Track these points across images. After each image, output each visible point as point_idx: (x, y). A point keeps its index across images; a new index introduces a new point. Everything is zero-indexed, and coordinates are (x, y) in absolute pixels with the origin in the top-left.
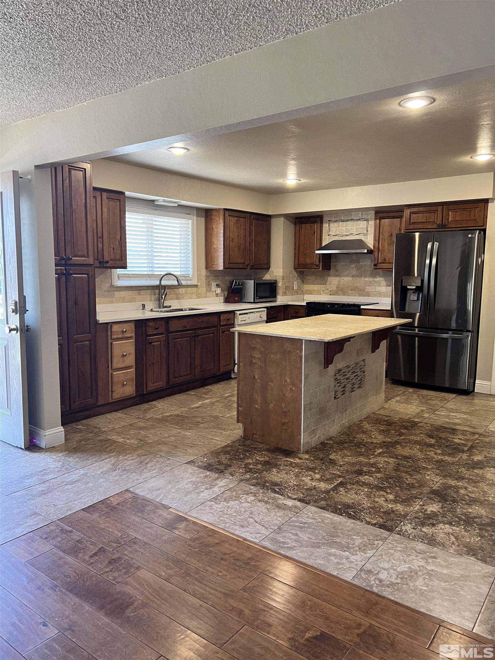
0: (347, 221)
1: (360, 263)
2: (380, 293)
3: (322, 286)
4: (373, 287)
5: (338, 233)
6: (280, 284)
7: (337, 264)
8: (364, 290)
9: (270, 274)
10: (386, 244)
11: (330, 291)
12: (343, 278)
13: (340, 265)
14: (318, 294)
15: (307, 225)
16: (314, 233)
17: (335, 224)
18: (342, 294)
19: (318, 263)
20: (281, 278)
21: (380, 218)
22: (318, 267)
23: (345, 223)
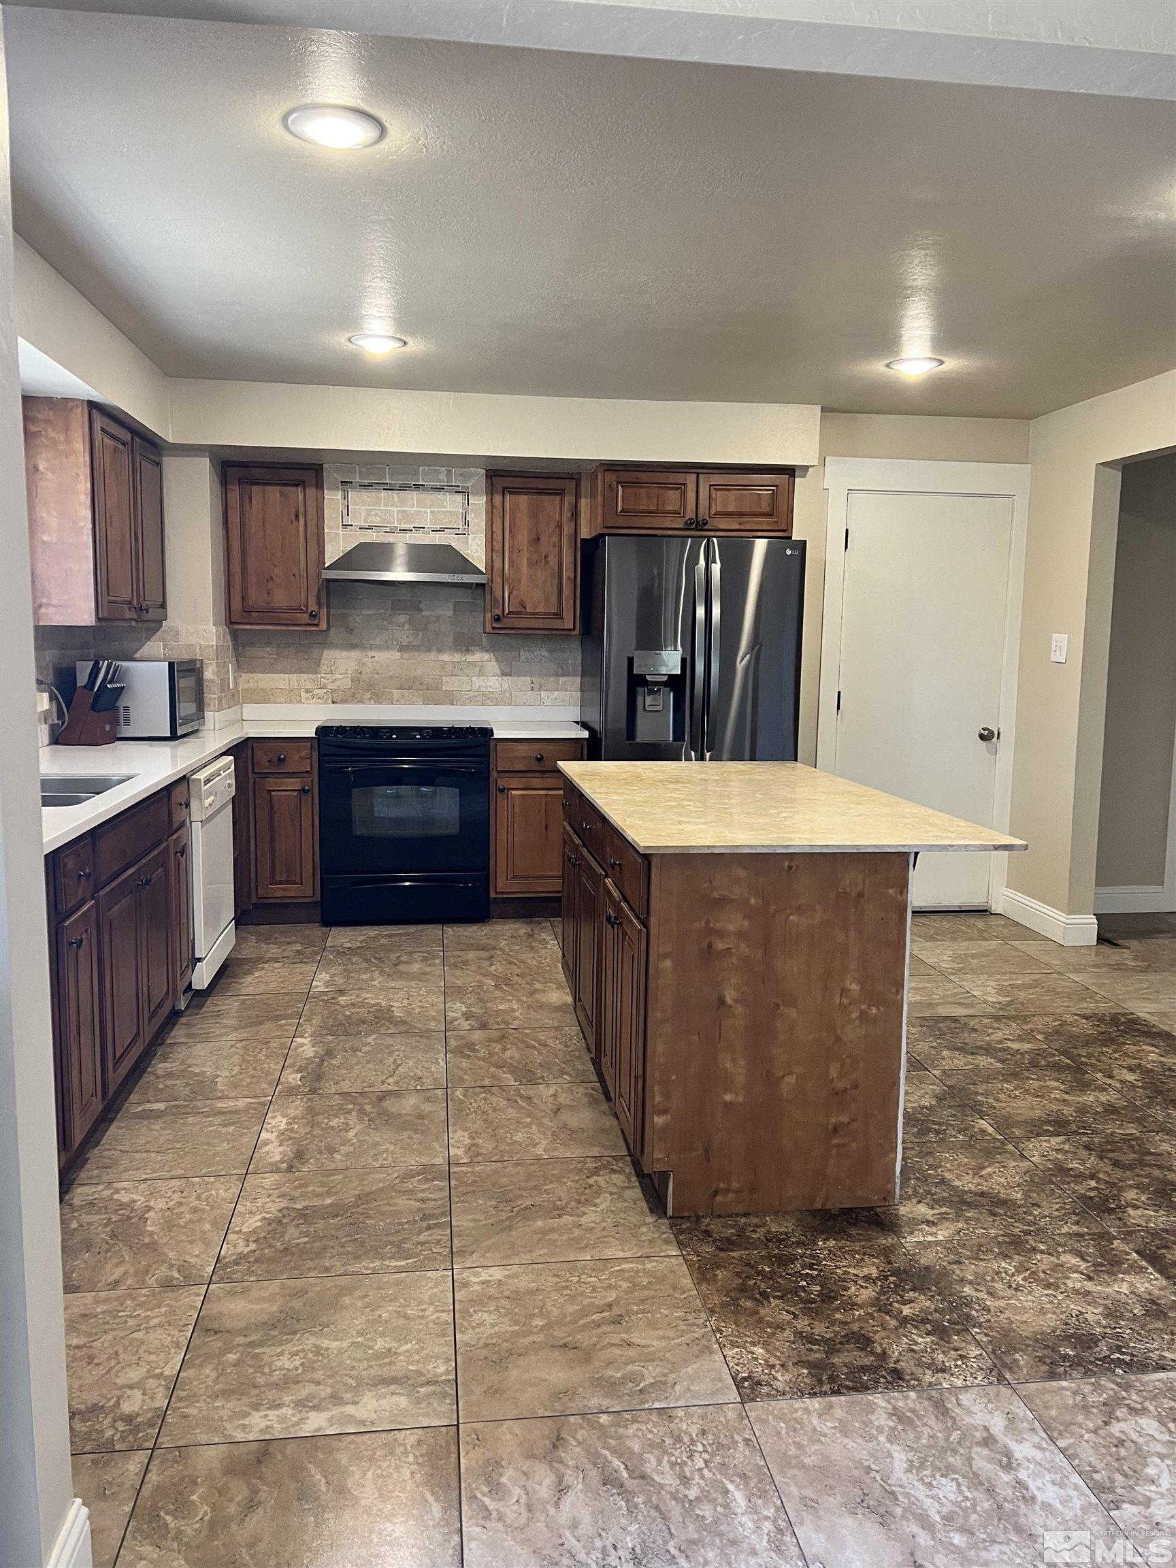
0: (404, 488)
1: (421, 610)
2: (483, 694)
3: (304, 676)
4: (465, 679)
5: (376, 521)
6: (209, 674)
7: (353, 611)
8: (437, 688)
9: (163, 639)
10: (525, 562)
11: (333, 691)
12: (371, 653)
13: (360, 616)
14: (291, 702)
15: (268, 488)
16: (297, 516)
17: (365, 495)
18: (371, 698)
19: (313, 607)
20: (211, 653)
21: (504, 489)
22: (315, 622)
23: (395, 496)
